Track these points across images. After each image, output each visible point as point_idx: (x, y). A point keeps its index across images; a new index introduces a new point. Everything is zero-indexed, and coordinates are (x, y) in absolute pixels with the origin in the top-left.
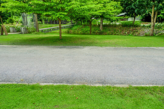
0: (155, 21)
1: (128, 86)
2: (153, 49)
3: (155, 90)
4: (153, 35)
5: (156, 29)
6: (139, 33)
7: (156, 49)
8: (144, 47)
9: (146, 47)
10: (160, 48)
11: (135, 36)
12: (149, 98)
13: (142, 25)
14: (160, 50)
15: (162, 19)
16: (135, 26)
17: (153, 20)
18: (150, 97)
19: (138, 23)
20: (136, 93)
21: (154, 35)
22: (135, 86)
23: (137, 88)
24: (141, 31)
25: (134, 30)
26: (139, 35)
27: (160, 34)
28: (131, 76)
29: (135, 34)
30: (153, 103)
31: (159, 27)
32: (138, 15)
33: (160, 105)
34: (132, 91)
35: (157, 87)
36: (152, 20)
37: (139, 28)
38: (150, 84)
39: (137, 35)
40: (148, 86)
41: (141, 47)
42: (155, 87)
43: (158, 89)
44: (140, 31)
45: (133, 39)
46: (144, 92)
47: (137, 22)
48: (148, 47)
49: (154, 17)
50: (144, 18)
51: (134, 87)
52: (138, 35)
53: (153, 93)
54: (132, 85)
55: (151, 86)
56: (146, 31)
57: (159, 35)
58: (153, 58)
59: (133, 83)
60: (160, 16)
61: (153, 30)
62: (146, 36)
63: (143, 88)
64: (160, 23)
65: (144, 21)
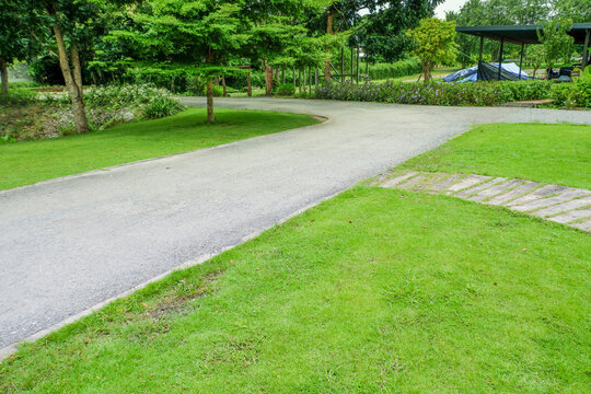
0: (79, 82)
1: (15, 350)
2: (92, 177)
3: (113, 316)
4: (86, 130)
5: (94, 107)
6: (42, 129)
7: (104, 177)
8: (60, 179)
9: (66, 178)
10: (114, 169)
11: (28, 139)
12: (96, 354)
13: (42, 96)
14: (116, 175)
15: (103, 72)
16: (14, 103)
17: (70, 77)
18: (101, 347)
19: (24, 89)
20: (48, 360)
21: (90, 130)
22: (44, 333)
23: (51, 339)
24: (43, 119)
25: (15, 117)
26: (40, 136)
27: (109, 122)
28: (23, 305)
29: (23, 136)
30: (112, 362)
31: (103, 102)
32: (16, 61)
33: (133, 357)
34: (30, 360)
35: (118, 303)
36: (68, 78)
37: (35, 108)
38: (96, 301)
39: (32, 135)
40: (87, 313)
41: (50, 181)
42: (112, 304)
43: (121, 309)
44: (43, 121)
45: (15, 156)
46: (80, 339)
47: (19, 86)
48: (76, 173)
49: (71, 67)
50: (42, 72)
51: (39, 341)
52: (38, 138)
53: (110, 326)
54: (28, 340)
55: (100, 306)
56: (64, 118)
57: (108, 127)
58: (95, 208)
59: (32, 330)
60: (95, 62)
61: (83, 113)
62: (66, 134)
63: (72, 330)
64: (102, 89)
65: (45, 82)
